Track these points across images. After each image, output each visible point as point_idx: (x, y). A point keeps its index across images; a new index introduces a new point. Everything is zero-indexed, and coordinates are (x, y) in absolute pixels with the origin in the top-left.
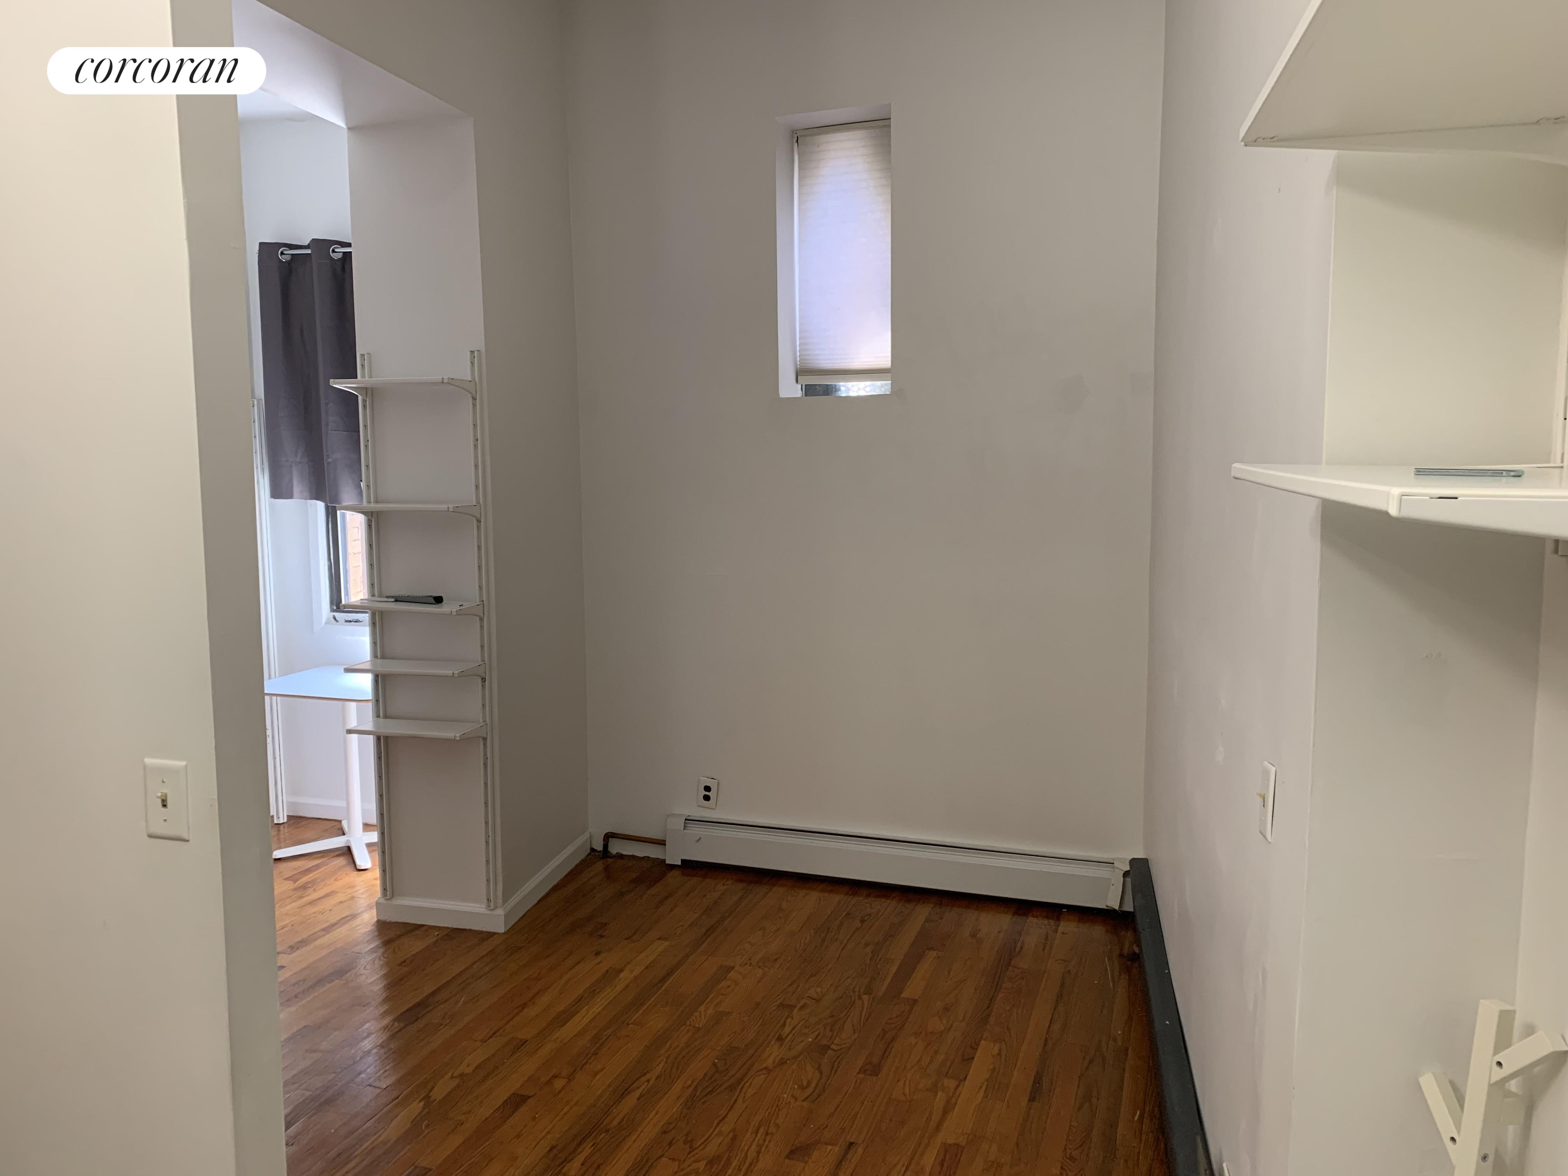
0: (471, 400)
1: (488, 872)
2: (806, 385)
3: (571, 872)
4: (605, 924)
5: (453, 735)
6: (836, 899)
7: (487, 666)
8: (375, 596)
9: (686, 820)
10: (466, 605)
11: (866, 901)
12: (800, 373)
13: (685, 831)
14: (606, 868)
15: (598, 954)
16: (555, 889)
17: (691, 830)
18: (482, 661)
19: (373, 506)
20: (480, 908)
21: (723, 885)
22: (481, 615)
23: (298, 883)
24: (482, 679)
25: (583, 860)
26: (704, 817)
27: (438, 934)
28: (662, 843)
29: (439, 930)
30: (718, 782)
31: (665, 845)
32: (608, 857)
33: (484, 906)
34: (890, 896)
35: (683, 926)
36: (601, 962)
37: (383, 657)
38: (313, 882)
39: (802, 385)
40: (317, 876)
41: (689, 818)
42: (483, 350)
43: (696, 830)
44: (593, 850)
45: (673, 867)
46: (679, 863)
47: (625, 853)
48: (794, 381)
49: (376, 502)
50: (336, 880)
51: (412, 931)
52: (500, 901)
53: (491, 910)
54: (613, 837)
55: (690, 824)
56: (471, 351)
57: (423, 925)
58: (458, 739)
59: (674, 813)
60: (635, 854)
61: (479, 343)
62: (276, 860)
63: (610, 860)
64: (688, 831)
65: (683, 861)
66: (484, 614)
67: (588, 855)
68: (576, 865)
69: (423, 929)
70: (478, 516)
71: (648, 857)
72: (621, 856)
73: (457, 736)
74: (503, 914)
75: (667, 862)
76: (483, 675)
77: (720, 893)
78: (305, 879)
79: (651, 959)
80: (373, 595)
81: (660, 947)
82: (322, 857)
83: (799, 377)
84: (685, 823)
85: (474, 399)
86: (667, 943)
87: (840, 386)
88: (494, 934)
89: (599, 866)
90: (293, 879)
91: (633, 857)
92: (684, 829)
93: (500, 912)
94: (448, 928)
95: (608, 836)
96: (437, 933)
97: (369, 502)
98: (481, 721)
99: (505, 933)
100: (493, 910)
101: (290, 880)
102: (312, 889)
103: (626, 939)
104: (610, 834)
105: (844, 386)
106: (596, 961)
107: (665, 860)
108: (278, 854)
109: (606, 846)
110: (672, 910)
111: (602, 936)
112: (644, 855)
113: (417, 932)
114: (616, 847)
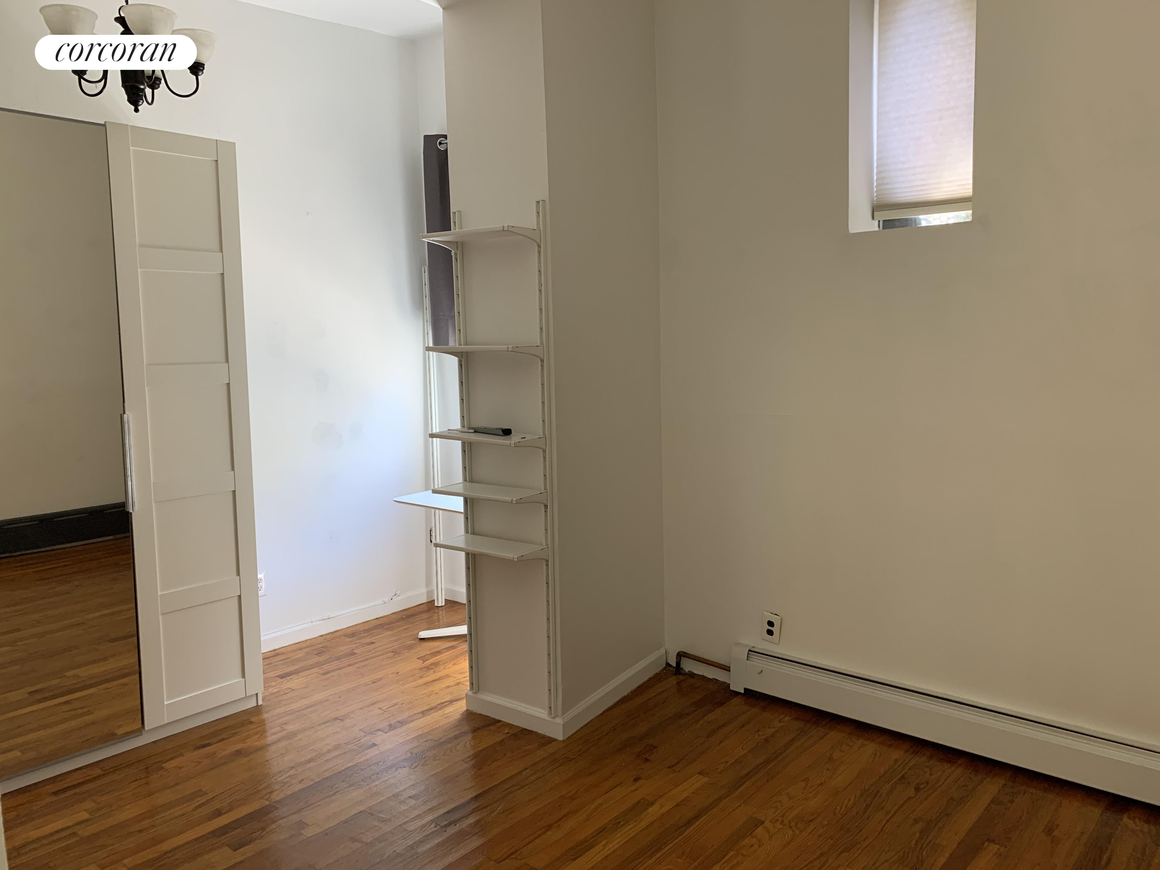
0: (537, 247)
1: (550, 683)
2: (884, 221)
3: (643, 684)
4: (655, 747)
5: (512, 556)
6: (897, 754)
7: (549, 494)
8: (465, 427)
9: (750, 650)
10: (528, 437)
11: (927, 764)
12: (876, 208)
13: (748, 661)
14: (678, 683)
15: (636, 780)
16: (624, 700)
17: (753, 662)
18: (545, 490)
19: (464, 348)
20: (542, 713)
21: (780, 722)
22: (544, 447)
23: (426, 663)
24: (545, 506)
25: (657, 674)
26: (768, 650)
27: (508, 733)
28: (727, 669)
29: (510, 728)
30: (781, 619)
31: (729, 671)
32: (680, 674)
33: (546, 712)
34: (956, 763)
35: (727, 762)
36: (636, 790)
37: (472, 481)
38: (436, 664)
39: (879, 221)
40: (443, 658)
41: (753, 649)
42: (547, 200)
43: (758, 662)
44: (668, 665)
45: (737, 694)
46: (743, 692)
47: (696, 672)
48: (870, 217)
49: (466, 344)
50: (454, 664)
51: (489, 725)
52: (560, 712)
53: (552, 718)
54: (684, 657)
55: (753, 655)
56: (537, 202)
57: (499, 721)
58: (516, 560)
59: (740, 642)
60: (705, 675)
61: (543, 194)
62: (421, 639)
63: (681, 677)
64: (749, 662)
65: (746, 690)
66: (546, 447)
67: (662, 670)
68: (649, 678)
69: (498, 725)
70: (542, 356)
71: (717, 680)
72: (692, 675)
73: (515, 558)
74: (562, 723)
75: (731, 688)
76: (545, 502)
77: (774, 730)
78: (432, 661)
79: (685, 795)
80: (464, 427)
81: (698, 782)
82: (454, 640)
83: (875, 213)
84: (748, 654)
85: (539, 246)
86: (705, 779)
87: (920, 220)
88: (554, 740)
89: (673, 680)
90: (423, 659)
91: (703, 677)
92: (747, 660)
93: (559, 721)
94: (518, 727)
95: (681, 655)
96: (507, 731)
97: (460, 344)
98: (544, 544)
99: (564, 741)
100: (554, 718)
101: (420, 660)
102: (433, 671)
103: (668, 768)
104: (682, 653)
105: (925, 219)
106: (633, 788)
107: (729, 685)
108: (423, 634)
109: (678, 664)
110: (721, 742)
111: (647, 760)
112: (714, 677)
113: (492, 728)
114: (688, 666)
